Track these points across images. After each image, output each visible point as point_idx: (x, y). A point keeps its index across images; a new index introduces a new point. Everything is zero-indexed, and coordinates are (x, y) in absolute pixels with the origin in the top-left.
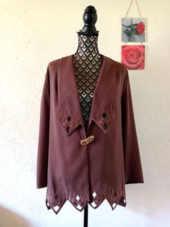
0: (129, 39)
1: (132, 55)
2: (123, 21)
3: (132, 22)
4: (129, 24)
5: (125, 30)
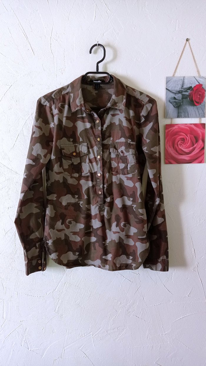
0: (178, 113)
1: (183, 140)
2: (167, 82)
3: (183, 84)
4: (178, 88)
5: (171, 98)
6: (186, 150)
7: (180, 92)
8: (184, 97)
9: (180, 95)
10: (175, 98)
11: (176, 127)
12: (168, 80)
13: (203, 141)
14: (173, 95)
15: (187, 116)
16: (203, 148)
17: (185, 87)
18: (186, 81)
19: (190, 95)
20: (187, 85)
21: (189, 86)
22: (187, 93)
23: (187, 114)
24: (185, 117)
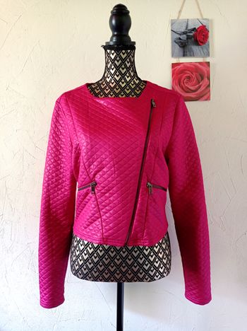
0: (184, 52)
1: (189, 78)
3: (187, 26)
4: (183, 29)
5: (177, 39)
6: (192, 88)
7: (184, 33)
8: (188, 38)
9: (185, 36)
10: (180, 39)
11: (182, 66)
12: (173, 23)
13: (209, 79)
14: (178, 36)
15: (192, 55)
16: (209, 85)
17: (189, 28)
18: (190, 23)
19: (194, 36)
20: (190, 27)
21: (193, 27)
22: (192, 34)
23: (192, 53)
24: (191, 56)
